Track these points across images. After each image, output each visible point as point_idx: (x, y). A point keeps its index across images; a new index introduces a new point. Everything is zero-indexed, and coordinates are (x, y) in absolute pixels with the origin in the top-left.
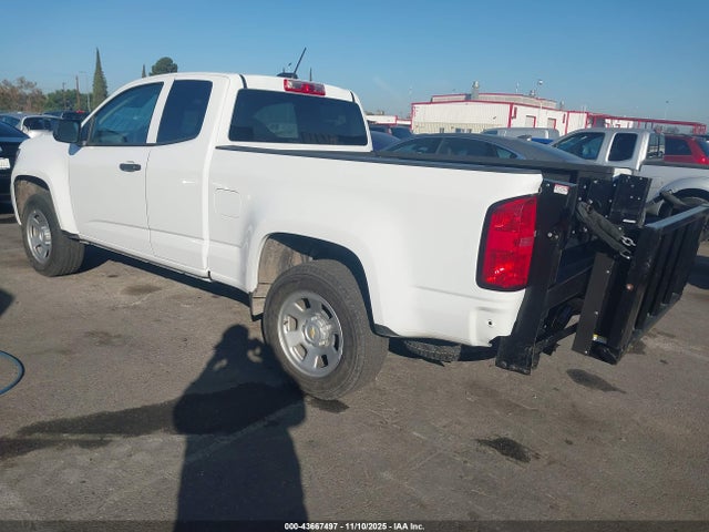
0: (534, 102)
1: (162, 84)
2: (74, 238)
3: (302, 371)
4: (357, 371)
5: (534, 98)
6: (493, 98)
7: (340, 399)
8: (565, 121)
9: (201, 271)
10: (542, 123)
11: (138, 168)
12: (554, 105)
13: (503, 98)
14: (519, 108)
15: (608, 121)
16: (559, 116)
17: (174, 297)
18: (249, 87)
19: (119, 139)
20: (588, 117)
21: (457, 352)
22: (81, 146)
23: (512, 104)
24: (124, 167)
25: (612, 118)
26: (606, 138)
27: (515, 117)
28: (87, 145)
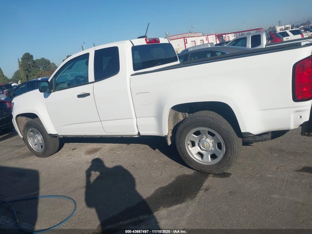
0: (193, 35)
1: (88, 54)
2: (55, 136)
3: (203, 164)
4: (235, 156)
5: (192, 33)
6: (175, 37)
7: (227, 172)
8: (207, 39)
9: (134, 133)
10: (198, 43)
11: (88, 94)
12: (201, 34)
13: (180, 36)
14: (187, 39)
15: (224, 36)
16: (204, 38)
17: (110, 150)
18: (135, 45)
19: (65, 85)
20: (216, 36)
21: (269, 136)
22: (50, 93)
23: (184, 38)
24: (79, 96)
25: (225, 34)
26: (248, 39)
27: (187, 43)
28: (54, 91)
